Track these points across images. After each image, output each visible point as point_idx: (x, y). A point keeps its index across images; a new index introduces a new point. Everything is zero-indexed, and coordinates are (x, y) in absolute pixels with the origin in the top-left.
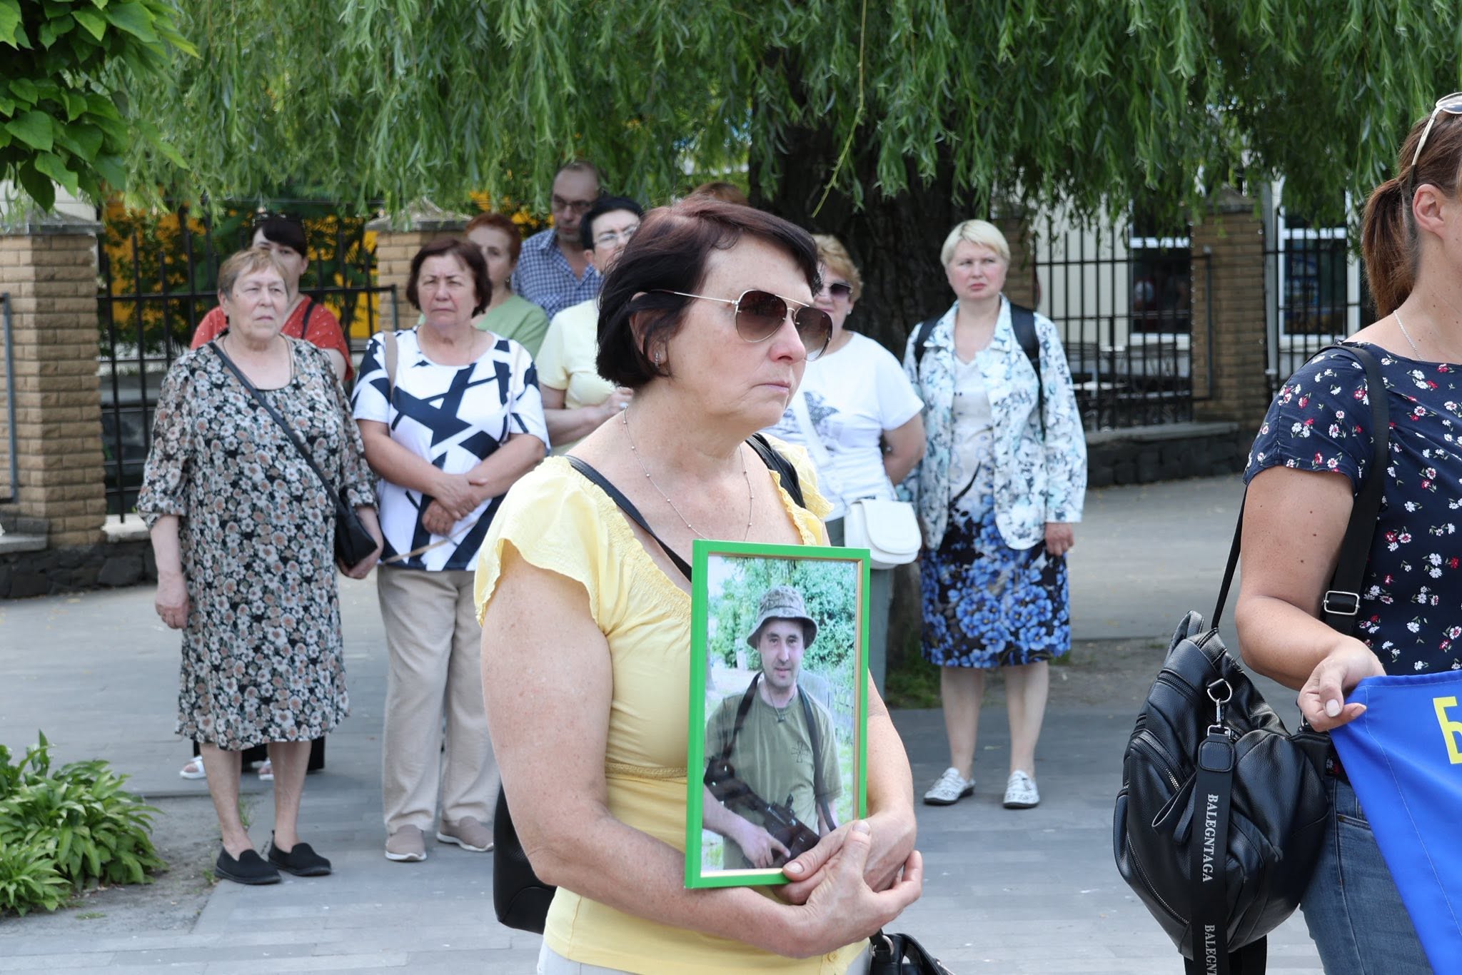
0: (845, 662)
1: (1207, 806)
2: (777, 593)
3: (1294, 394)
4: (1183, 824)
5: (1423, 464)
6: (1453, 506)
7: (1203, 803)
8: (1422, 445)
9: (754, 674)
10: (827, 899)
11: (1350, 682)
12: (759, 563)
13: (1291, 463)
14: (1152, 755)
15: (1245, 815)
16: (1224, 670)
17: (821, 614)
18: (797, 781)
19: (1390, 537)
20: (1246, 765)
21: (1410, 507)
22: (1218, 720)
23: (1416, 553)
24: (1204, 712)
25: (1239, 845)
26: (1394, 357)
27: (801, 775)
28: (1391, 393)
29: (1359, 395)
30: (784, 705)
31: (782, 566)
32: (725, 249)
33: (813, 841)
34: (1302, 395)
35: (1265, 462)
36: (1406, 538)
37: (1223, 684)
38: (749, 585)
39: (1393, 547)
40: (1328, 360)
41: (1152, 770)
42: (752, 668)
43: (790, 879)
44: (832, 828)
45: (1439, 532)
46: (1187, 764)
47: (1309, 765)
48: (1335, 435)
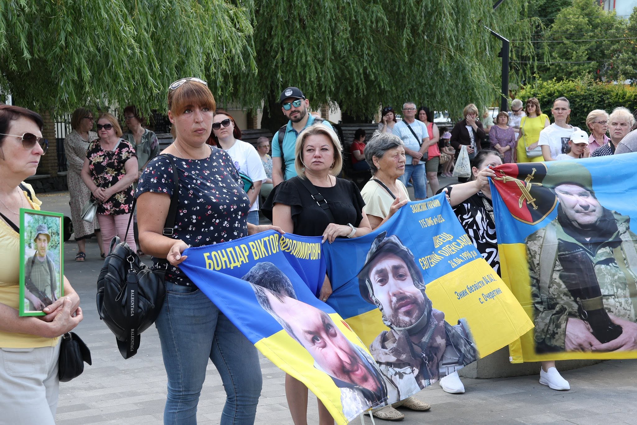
0: (58, 248)
1: (131, 293)
2: (41, 226)
3: (150, 170)
4: (124, 299)
5: (189, 189)
6: (198, 201)
7: (129, 293)
8: (188, 184)
9: (36, 251)
10: (60, 319)
11: (182, 250)
12: (36, 216)
13: (151, 191)
14: (112, 279)
15: (142, 296)
16: (130, 253)
17: (52, 233)
18: (46, 284)
19: (180, 211)
20: (141, 280)
21: (186, 202)
22: (131, 268)
23: (188, 215)
24: (127, 266)
25: (141, 305)
26: (176, 158)
27: (47, 283)
28: (177, 168)
29: (170, 170)
30: (43, 261)
31: (42, 217)
32: (15, 120)
33: (51, 303)
34: (152, 170)
35: (143, 190)
36: (185, 211)
37: (131, 257)
38: (34, 223)
39: (182, 214)
40: (159, 159)
41: (112, 284)
42: (35, 249)
43: (47, 314)
44: (56, 300)
45: (195, 209)
46: (123, 282)
47: (160, 280)
48: (164, 182)
